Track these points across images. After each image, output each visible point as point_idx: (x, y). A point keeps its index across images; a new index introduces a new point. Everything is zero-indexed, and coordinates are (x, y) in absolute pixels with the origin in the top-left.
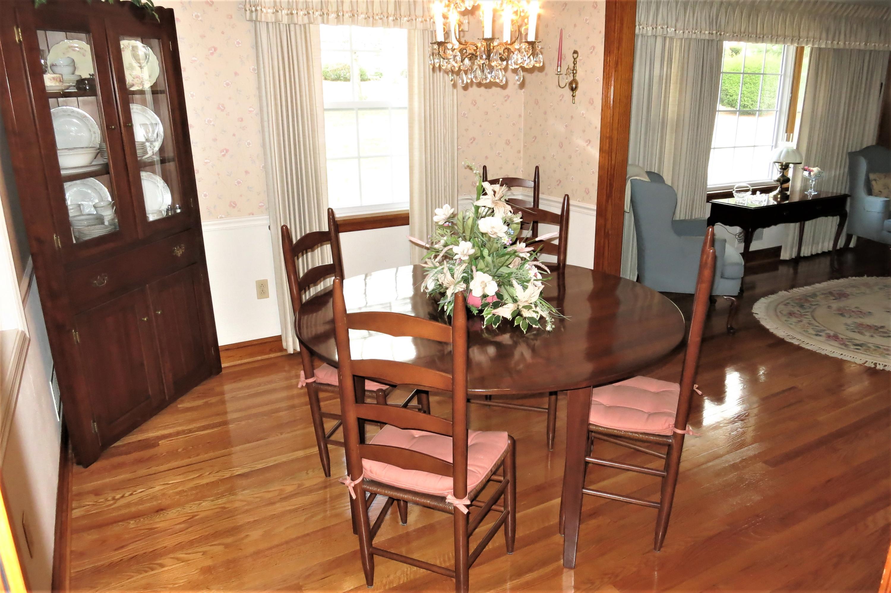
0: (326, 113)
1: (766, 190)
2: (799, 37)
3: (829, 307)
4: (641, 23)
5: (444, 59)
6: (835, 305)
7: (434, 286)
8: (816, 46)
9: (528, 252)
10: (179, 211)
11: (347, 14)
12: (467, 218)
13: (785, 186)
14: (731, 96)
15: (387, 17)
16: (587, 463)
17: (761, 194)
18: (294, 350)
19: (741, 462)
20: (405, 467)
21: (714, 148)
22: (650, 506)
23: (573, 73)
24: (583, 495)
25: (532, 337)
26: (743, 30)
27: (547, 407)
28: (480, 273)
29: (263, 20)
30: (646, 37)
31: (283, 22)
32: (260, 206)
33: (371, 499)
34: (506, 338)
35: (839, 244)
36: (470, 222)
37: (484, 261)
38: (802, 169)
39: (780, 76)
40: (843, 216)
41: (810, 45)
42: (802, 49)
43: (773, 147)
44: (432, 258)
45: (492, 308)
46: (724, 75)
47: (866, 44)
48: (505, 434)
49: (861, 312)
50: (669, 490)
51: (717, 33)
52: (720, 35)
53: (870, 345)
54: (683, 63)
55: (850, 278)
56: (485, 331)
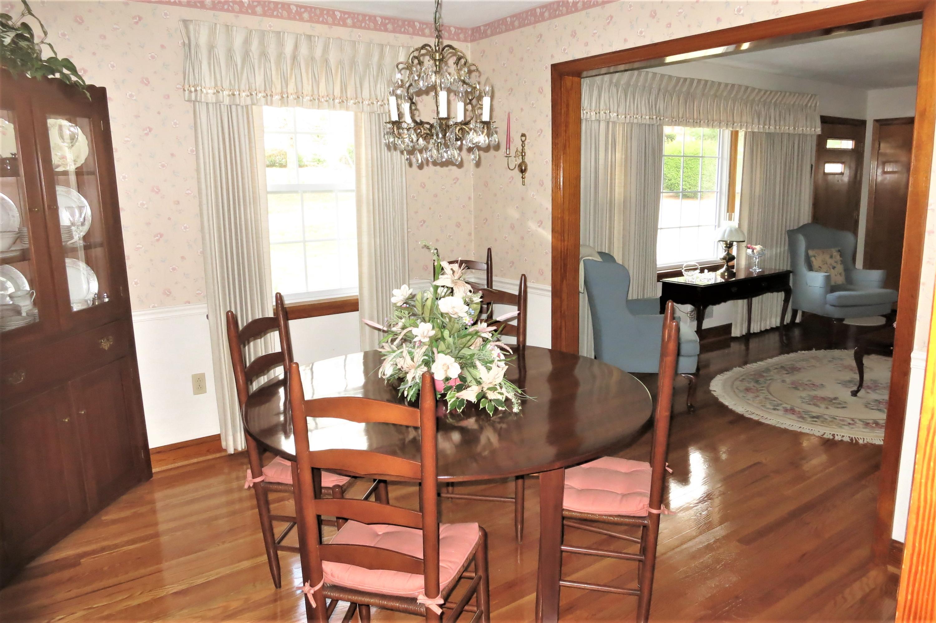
0: (269, 196)
1: (713, 268)
2: (734, 121)
3: (783, 381)
4: (585, 108)
5: (399, 138)
6: (789, 379)
7: (392, 371)
8: (750, 130)
9: (490, 332)
10: (107, 300)
11: (291, 96)
12: (425, 299)
13: (730, 264)
14: (669, 180)
15: (333, 100)
16: (562, 551)
17: (708, 272)
18: (235, 449)
19: (715, 542)
20: (371, 567)
21: (661, 229)
22: (630, 594)
23: (522, 155)
24: (560, 588)
25: (498, 420)
26: (680, 116)
27: (514, 496)
28: (441, 355)
29: (203, 100)
30: (590, 122)
31: (224, 103)
32: (197, 294)
33: (332, 607)
34: (471, 423)
35: (786, 319)
36: (429, 303)
37: (444, 343)
38: (746, 247)
39: (717, 159)
40: (788, 293)
41: (744, 129)
42: (737, 133)
43: (717, 227)
44: (389, 341)
45: (455, 391)
46: (665, 157)
47: (794, 128)
48: (476, 525)
49: (813, 384)
50: (648, 574)
51: (656, 118)
52: (660, 119)
53: (826, 417)
54: (627, 147)
55: (799, 352)
56: (449, 416)
